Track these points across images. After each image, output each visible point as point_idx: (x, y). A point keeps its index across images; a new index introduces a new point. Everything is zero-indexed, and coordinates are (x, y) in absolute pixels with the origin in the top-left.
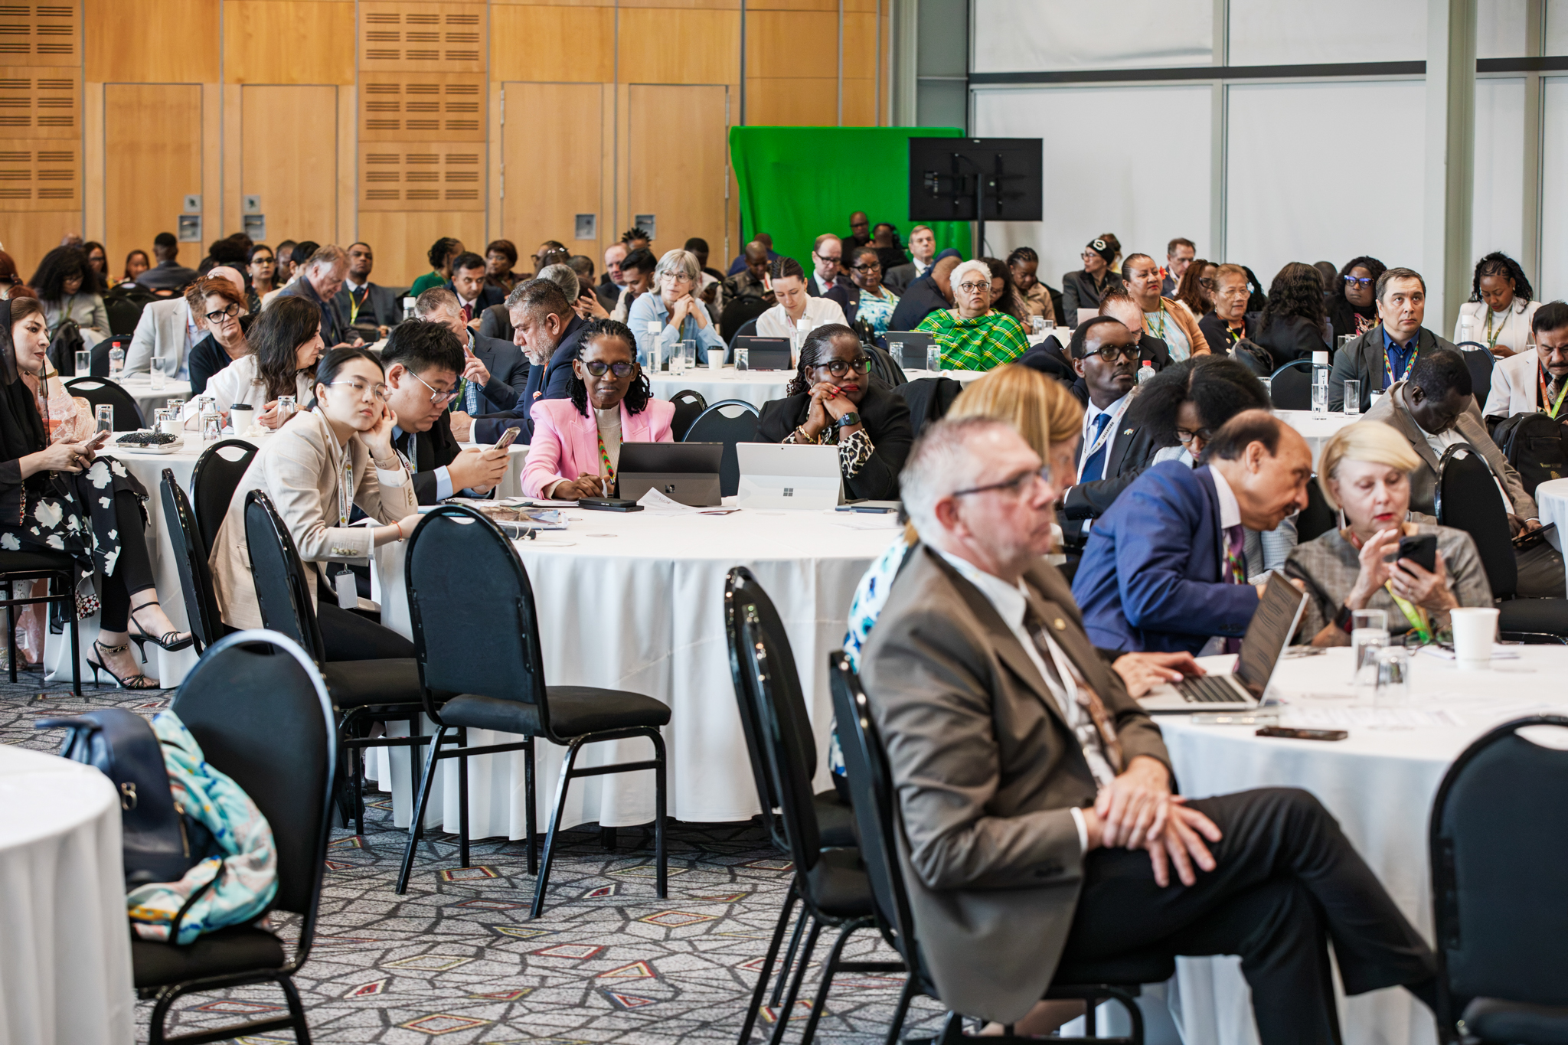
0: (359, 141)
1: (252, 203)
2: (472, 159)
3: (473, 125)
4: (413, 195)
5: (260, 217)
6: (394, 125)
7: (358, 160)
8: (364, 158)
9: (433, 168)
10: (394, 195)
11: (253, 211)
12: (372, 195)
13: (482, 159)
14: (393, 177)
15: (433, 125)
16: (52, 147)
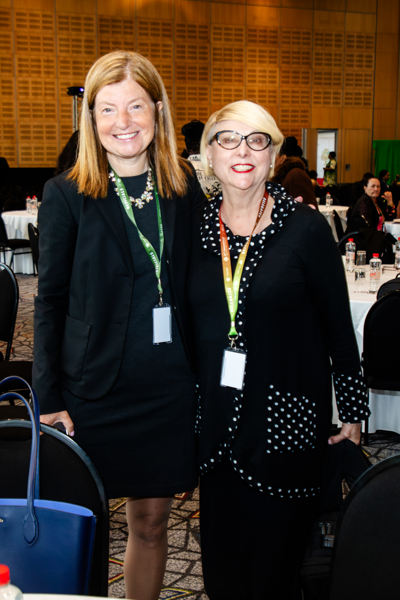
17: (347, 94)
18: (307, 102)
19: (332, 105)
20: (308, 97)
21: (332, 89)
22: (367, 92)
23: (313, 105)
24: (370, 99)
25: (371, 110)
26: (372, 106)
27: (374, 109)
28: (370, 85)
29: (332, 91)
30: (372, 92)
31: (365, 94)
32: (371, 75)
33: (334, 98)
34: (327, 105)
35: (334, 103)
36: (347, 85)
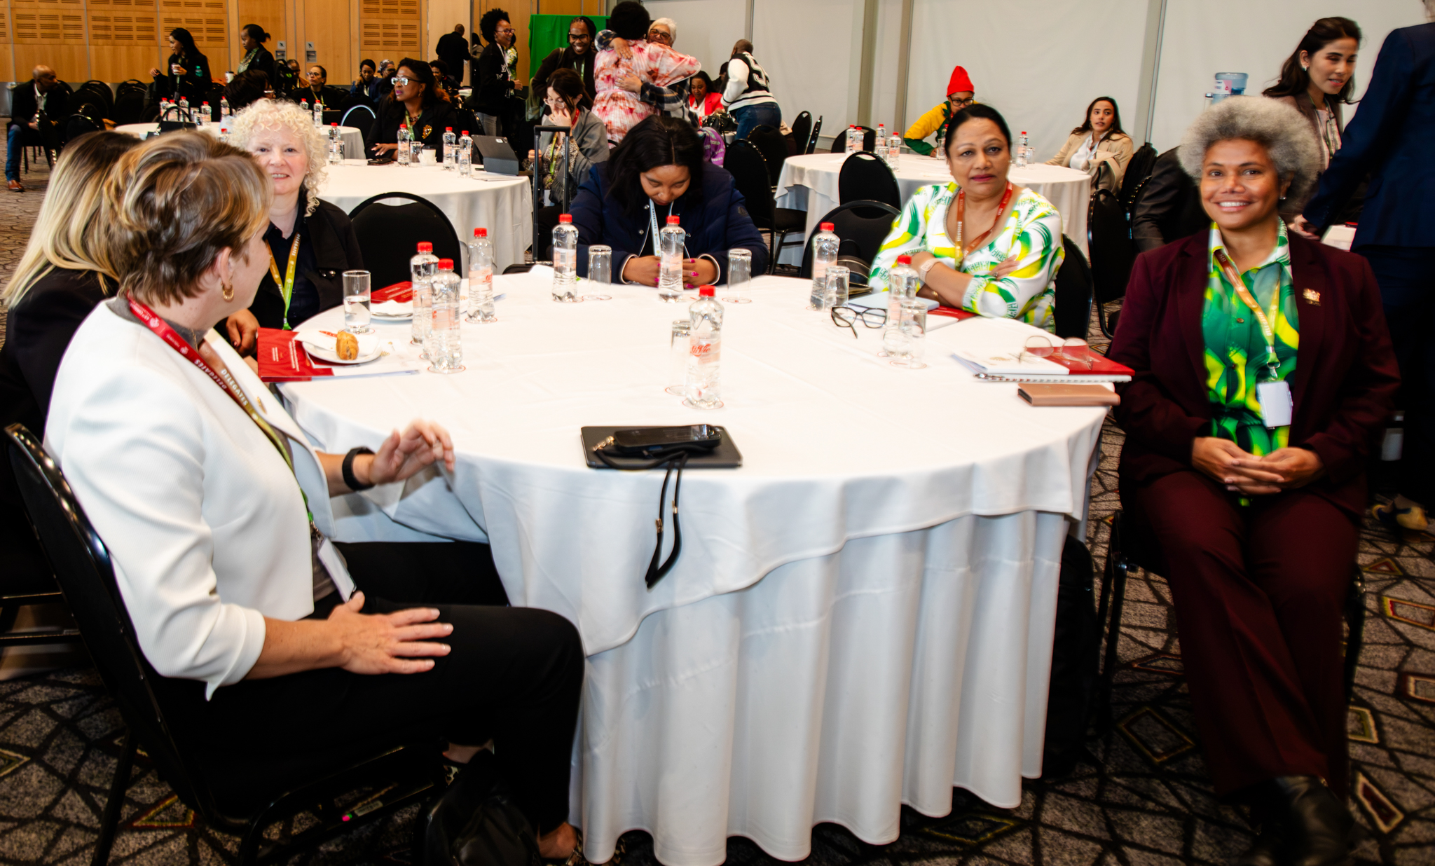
0: (360, 18)
1: (310, 45)
2: (413, 27)
3: (413, 12)
4: (386, 43)
5: (314, 52)
6: (377, 11)
7: (360, 29)
8: (363, 26)
9: (395, 31)
10: (377, 43)
11: (311, 49)
12: (367, 43)
13: (418, 28)
14: (377, 35)
15: (395, 11)
16: (213, 17)
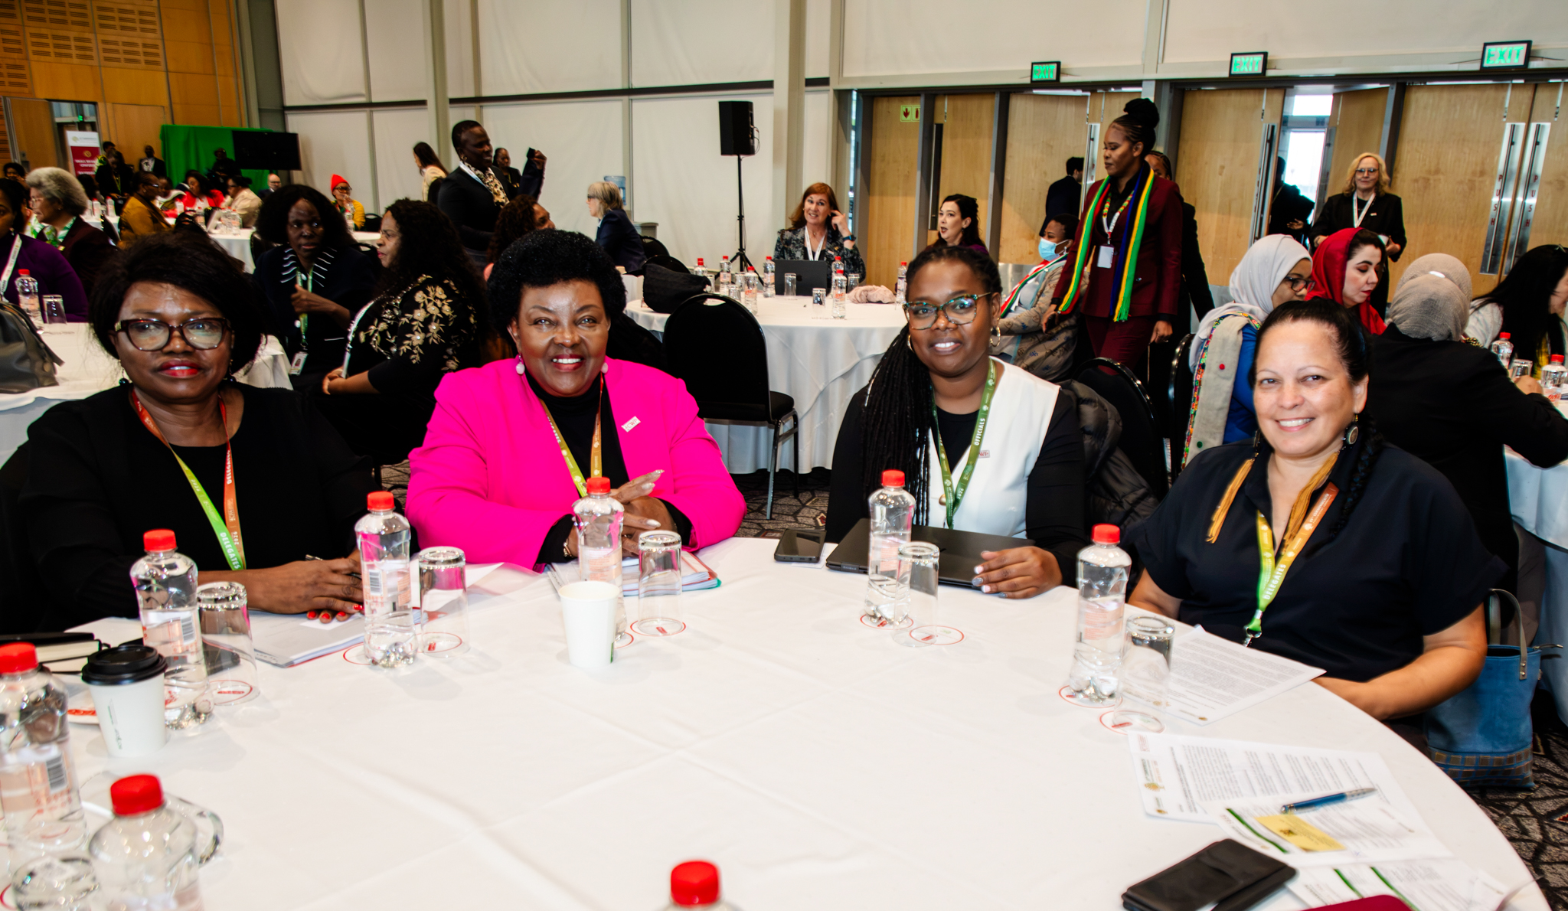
17: (105, 42)
18: (19, 51)
19: (75, 60)
20: (18, 42)
21: (73, 32)
22: (149, 42)
23: (32, 57)
24: (157, 55)
25: (163, 75)
26: (162, 67)
27: (167, 71)
28: (154, 31)
29: (72, 34)
30: (159, 43)
31: (145, 45)
32: (151, 14)
33: (78, 48)
34: (64, 60)
35: (79, 56)
36: (102, 26)
